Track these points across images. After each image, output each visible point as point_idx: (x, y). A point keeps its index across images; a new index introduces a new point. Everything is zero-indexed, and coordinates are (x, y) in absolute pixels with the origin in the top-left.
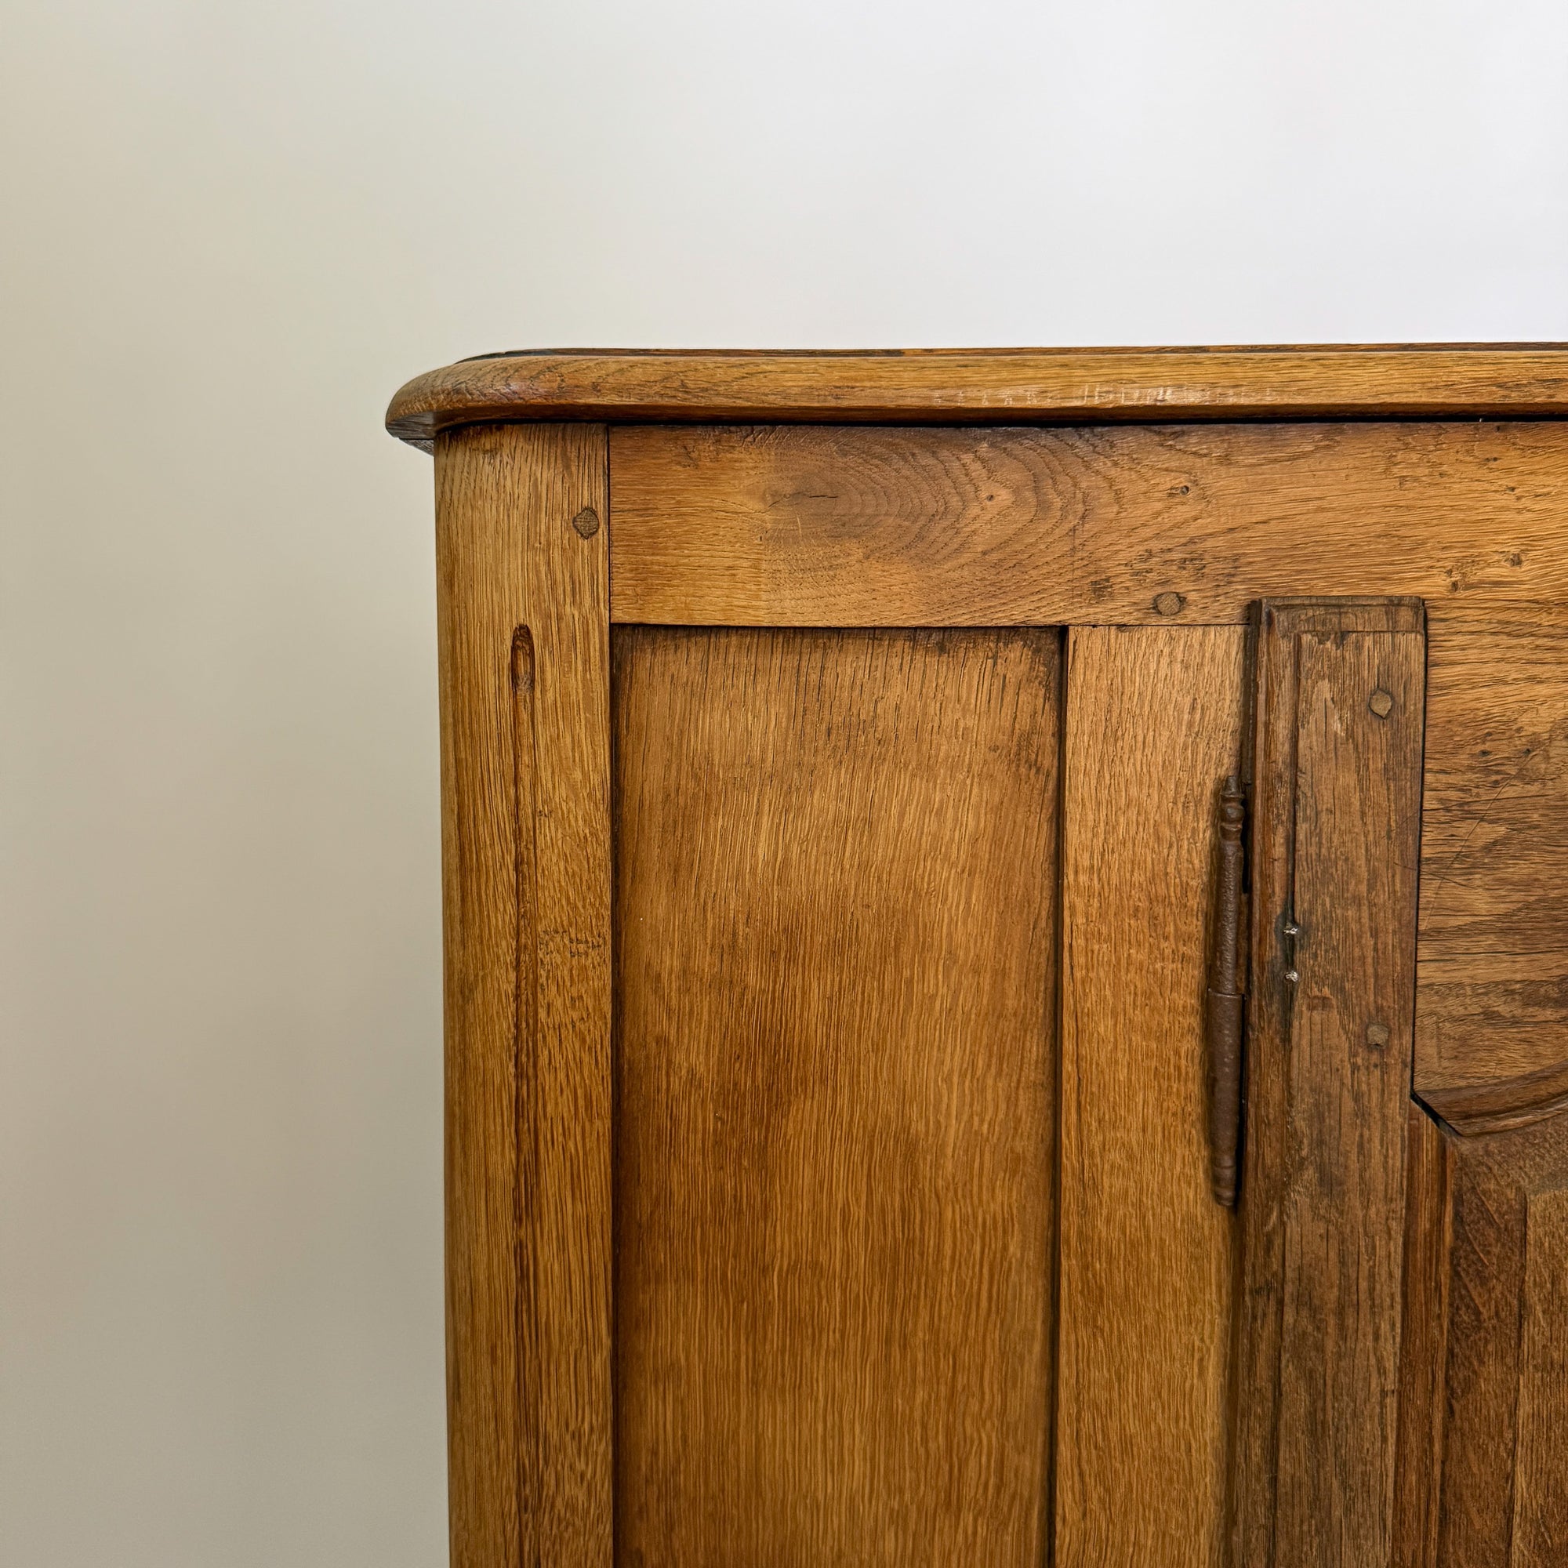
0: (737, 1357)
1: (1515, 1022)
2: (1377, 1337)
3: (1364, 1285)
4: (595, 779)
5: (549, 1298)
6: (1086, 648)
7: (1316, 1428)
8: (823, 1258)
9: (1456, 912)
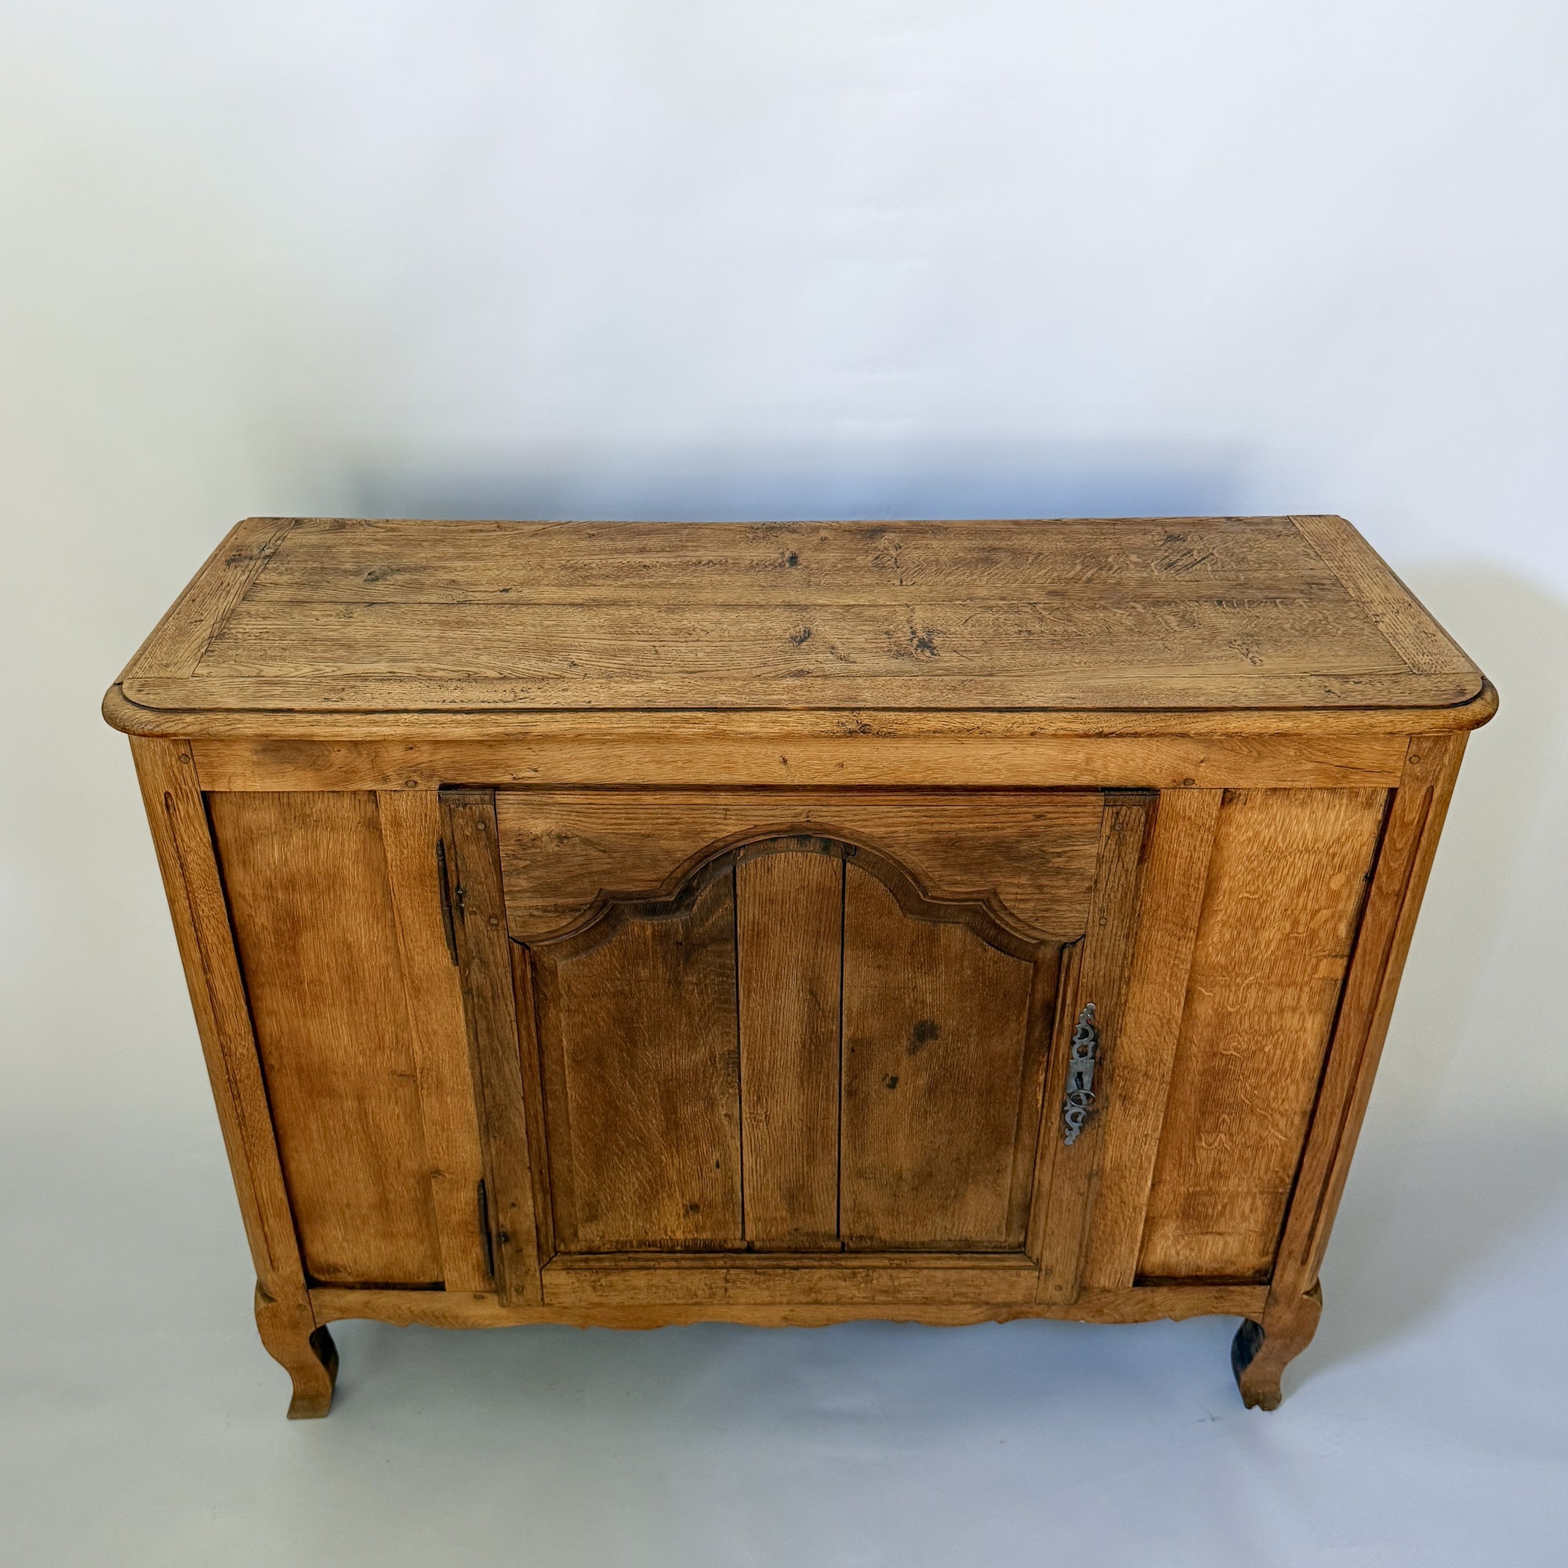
0: (296, 1007)
1: (541, 917)
2: (506, 1005)
3: (500, 991)
4: (205, 840)
5: (221, 996)
6: (383, 799)
7: (489, 1031)
8: (322, 978)
9: (515, 886)
